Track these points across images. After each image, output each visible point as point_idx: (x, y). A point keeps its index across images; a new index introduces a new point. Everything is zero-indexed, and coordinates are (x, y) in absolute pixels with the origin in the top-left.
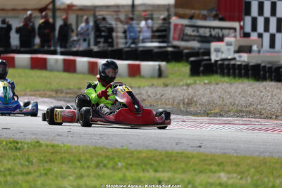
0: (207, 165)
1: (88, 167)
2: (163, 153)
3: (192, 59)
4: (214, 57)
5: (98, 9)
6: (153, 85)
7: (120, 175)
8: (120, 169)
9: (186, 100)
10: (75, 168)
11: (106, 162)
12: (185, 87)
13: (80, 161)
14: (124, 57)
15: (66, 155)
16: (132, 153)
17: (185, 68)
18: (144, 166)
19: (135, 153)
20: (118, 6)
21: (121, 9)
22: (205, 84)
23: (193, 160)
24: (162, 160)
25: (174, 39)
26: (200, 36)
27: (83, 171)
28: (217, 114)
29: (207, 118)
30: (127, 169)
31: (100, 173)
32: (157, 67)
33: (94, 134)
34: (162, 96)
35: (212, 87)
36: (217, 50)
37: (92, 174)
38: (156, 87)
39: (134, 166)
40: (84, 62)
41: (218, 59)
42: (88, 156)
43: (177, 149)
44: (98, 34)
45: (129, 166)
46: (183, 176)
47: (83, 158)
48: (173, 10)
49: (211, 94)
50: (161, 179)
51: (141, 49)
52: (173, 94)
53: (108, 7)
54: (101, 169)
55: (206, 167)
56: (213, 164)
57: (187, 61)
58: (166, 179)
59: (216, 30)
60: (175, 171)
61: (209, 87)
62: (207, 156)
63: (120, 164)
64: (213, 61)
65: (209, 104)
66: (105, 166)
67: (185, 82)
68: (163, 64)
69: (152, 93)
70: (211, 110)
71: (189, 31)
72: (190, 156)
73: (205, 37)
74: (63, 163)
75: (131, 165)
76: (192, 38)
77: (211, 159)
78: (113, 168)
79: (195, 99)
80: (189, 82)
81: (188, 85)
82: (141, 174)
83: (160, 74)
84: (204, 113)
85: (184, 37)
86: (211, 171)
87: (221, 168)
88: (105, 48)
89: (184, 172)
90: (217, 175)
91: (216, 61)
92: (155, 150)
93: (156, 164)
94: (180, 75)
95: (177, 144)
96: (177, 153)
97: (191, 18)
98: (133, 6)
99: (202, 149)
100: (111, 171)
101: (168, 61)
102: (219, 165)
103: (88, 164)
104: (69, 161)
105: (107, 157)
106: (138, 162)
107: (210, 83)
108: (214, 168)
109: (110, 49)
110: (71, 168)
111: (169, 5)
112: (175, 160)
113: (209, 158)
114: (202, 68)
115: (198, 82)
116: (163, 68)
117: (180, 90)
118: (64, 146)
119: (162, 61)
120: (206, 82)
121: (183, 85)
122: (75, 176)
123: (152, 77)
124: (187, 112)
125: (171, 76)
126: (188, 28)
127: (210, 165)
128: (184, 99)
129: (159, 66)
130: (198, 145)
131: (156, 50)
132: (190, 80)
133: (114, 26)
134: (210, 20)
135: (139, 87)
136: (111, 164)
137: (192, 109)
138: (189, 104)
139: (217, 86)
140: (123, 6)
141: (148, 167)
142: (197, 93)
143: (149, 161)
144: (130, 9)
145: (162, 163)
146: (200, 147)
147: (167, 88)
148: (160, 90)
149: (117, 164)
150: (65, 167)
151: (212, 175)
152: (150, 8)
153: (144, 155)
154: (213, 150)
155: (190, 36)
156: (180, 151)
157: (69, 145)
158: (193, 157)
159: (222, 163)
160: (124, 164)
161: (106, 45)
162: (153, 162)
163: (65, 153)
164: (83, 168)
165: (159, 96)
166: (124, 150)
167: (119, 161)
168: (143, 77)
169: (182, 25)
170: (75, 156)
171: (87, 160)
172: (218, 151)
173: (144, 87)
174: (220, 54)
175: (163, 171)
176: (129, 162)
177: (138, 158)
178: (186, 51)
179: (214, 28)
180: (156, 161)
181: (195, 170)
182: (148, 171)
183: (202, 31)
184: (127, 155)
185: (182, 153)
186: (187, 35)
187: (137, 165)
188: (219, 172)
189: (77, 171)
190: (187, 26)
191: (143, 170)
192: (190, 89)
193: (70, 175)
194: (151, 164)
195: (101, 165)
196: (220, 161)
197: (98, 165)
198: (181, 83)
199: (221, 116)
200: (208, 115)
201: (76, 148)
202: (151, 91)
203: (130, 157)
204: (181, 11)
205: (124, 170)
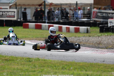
0: (107, 68)
1: (59, 69)
2: (89, 64)
3: (100, 26)
4: (109, 25)
5: (62, 5)
6: (84, 36)
7: (72, 72)
8: (72, 70)
9: (98, 42)
10: (53, 69)
11: (66, 67)
12: (98, 37)
13: (55, 66)
14: (73, 24)
15: (50, 64)
16: (76, 63)
17: (98, 29)
18: (81, 69)
19: (78, 64)
20: (71, 4)
21: (72, 5)
22: (106, 36)
23: (101, 67)
24: (89, 66)
25: (93, 17)
26: (104, 16)
27: (57, 71)
28: (110, 48)
29: (106, 50)
30: (74, 70)
31: (64, 71)
32: (86, 29)
33: (61, 56)
34: (88, 40)
35: (109, 37)
36: (111, 22)
37: (60, 72)
38: (86, 37)
39: (77, 69)
40: (56, 26)
41: (111, 26)
42: (59, 64)
43: (94, 62)
44: (62, 15)
45: (75, 69)
46: (97, 73)
47: (57, 65)
48: (93, 6)
49: (108, 40)
50: (88, 74)
51: (80, 21)
52: (93, 40)
53: (66, 4)
54: (64, 70)
55: (106, 69)
56: (109, 68)
57: (98, 26)
58: (90, 74)
59: (111, 14)
60: (94, 71)
61: (107, 37)
62: (107, 65)
63: (71, 68)
64: (109, 27)
65: (107, 44)
66: (65, 68)
67: (98, 35)
68: (89, 27)
69: (84, 40)
70: (108, 46)
71: (99, 14)
72: (100, 65)
73: (106, 17)
74: (48, 67)
75: (76, 68)
76: (101, 17)
77: (108, 66)
78: (69, 69)
79: (102, 42)
80: (99, 35)
81: (99, 36)
82: (80, 72)
83: (87, 31)
84: (105, 48)
85: (97, 17)
86: (108, 71)
87: (112, 70)
88: (65, 21)
89: (98, 71)
90: (111, 73)
91: (110, 27)
92: (86, 62)
93: (86, 68)
94: (95, 32)
95: (94, 60)
96: (95, 64)
97: (100, 9)
98: (77, 4)
99: (104, 62)
100: (68, 71)
101: (91, 26)
102: (112, 69)
103: (59, 68)
104: (51, 66)
105: (66, 65)
106: (79, 67)
107: (108, 36)
108: (110, 70)
109: (67, 21)
110: (52, 69)
111: (91, 4)
112: (94, 67)
113: (107, 66)
114: (104, 30)
115: (103, 35)
116: (89, 29)
117: (95, 38)
118: (49, 60)
119: (88, 26)
120: (106, 35)
121: (97, 36)
122: (53, 72)
123: (84, 33)
124: (99, 47)
125: (92, 33)
126: (99, 13)
127: (108, 69)
128: (97, 42)
129: (87, 28)
130: (103, 60)
131: (86, 22)
132: (100, 34)
133: (69, 12)
134: (108, 10)
135: (79, 37)
136: (68, 68)
137: (100, 46)
138: (99, 44)
139: (111, 37)
140: (73, 4)
141: (83, 69)
142: (103, 40)
143: (83, 67)
144: (76, 5)
145: (88, 68)
146: (104, 61)
147: (90, 37)
148: (87, 38)
149: (70, 68)
150: (49, 69)
151: (109, 73)
152: (83, 5)
153: (81, 64)
154: (109, 63)
155: (100, 16)
156: (96, 63)
157: (51, 60)
158: (101, 65)
159: (113, 68)
160: (73, 68)
161: (66, 20)
162: (85, 67)
163: (49, 63)
164: (57, 69)
165: (87, 40)
166: (73, 62)
167: (71, 67)
168: (81, 33)
169: (97, 12)
170: (53, 64)
171: (58, 66)
172: (111, 63)
173: (81, 37)
174: (112, 24)
175: (89, 71)
176: (75, 67)
177: (79, 66)
178: (98, 22)
179: (109, 13)
180: (86, 67)
181: (102, 71)
182: (83, 71)
183: (104, 14)
184: (75, 64)
185: (97, 64)
186: (98, 16)
187: (78, 68)
188: (112, 71)
189: (54, 70)
190: (98, 12)
191: (81, 71)
192: (100, 38)
193: (51, 72)
194: (84, 68)
195: (64, 68)
196: (112, 67)
197: (62, 68)
198: (96, 35)
199: (112, 49)
200: (107, 48)
201: (54, 61)
202: (84, 38)
203: (76, 65)
204: (96, 6)
205: (73, 70)
